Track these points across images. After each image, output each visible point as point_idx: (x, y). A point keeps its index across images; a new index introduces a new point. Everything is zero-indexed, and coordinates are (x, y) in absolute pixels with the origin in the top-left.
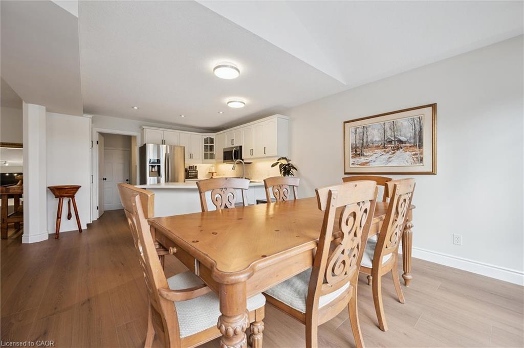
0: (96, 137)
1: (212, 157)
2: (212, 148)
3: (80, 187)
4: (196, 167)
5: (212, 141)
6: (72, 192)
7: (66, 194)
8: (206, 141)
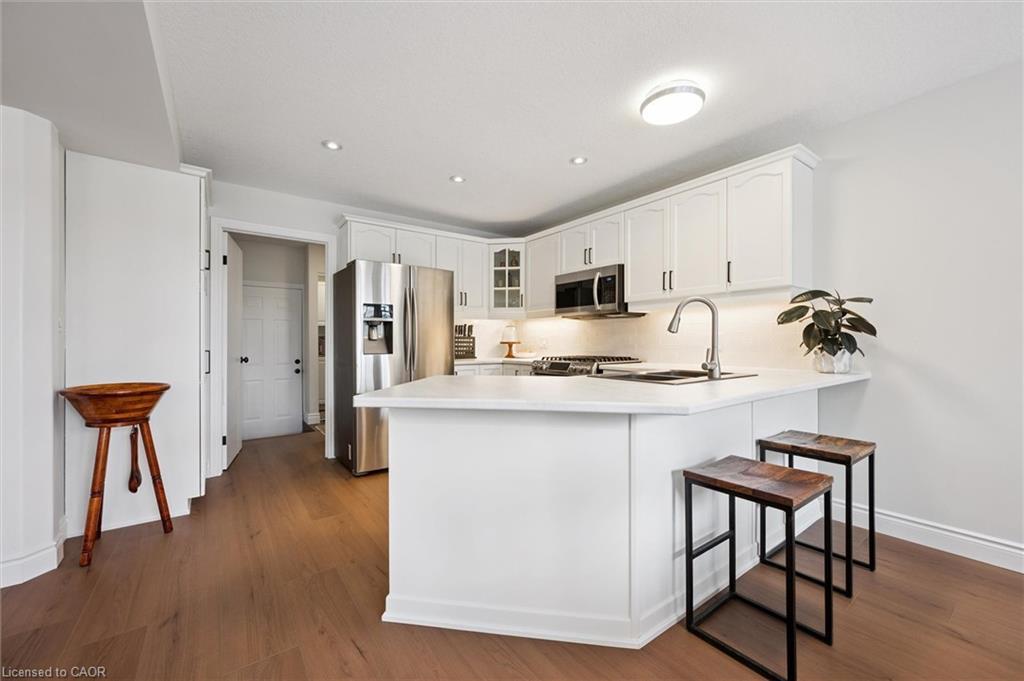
0: (222, 246)
1: (516, 300)
2: (514, 277)
3: (167, 388)
4: (471, 327)
5: (515, 258)
6: (139, 406)
7: (117, 413)
8: (499, 258)
